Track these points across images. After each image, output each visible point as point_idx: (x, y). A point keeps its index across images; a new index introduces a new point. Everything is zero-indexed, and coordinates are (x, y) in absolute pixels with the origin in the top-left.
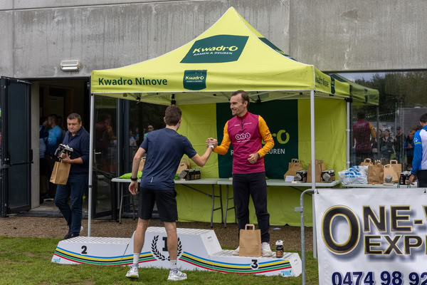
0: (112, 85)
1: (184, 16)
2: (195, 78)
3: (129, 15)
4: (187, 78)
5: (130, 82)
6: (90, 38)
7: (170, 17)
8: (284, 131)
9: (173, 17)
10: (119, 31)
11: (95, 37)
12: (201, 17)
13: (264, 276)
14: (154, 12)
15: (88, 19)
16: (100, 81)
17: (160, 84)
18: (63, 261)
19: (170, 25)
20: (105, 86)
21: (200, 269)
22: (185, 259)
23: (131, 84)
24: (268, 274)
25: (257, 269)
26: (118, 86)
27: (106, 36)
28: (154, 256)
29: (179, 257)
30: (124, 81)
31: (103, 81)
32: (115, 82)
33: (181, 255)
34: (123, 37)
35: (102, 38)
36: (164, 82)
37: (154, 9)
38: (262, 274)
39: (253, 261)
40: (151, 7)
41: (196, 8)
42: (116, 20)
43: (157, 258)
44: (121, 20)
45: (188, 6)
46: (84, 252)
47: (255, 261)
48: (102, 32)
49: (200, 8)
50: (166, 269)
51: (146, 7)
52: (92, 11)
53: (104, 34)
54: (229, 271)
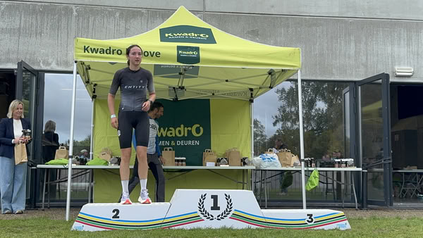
0: (98, 54)
1: (105, 20)
2: (188, 53)
3: (48, 14)
4: (180, 52)
5: (119, 52)
6: (3, 31)
7: (91, 19)
8: (198, 126)
9: (94, 20)
10: (37, 27)
11: (10, 31)
12: (122, 23)
13: (323, 229)
14: (75, 13)
15: (3, 13)
16: (86, 49)
17: (152, 56)
18: (87, 228)
19: (91, 27)
20: (90, 54)
21: (253, 227)
22: (236, 217)
23: (121, 54)
24: (326, 228)
25: (312, 223)
26: (105, 55)
27: (21, 31)
28: (202, 216)
29: (229, 216)
30: (113, 50)
31: (89, 49)
32: (103, 51)
33: (231, 213)
34: (41, 34)
35: (18, 32)
36: (158, 54)
37: (74, 11)
38: (321, 228)
39: (308, 215)
40: (72, 9)
41: (118, 15)
42: (34, 16)
43: (205, 218)
44: (38, 17)
45: (109, 12)
46: (115, 217)
47: (310, 216)
48: (18, 26)
49: (121, 14)
50: (216, 230)
51: (66, 8)
52: (7, 6)
53: (20, 28)
54: (284, 227)
